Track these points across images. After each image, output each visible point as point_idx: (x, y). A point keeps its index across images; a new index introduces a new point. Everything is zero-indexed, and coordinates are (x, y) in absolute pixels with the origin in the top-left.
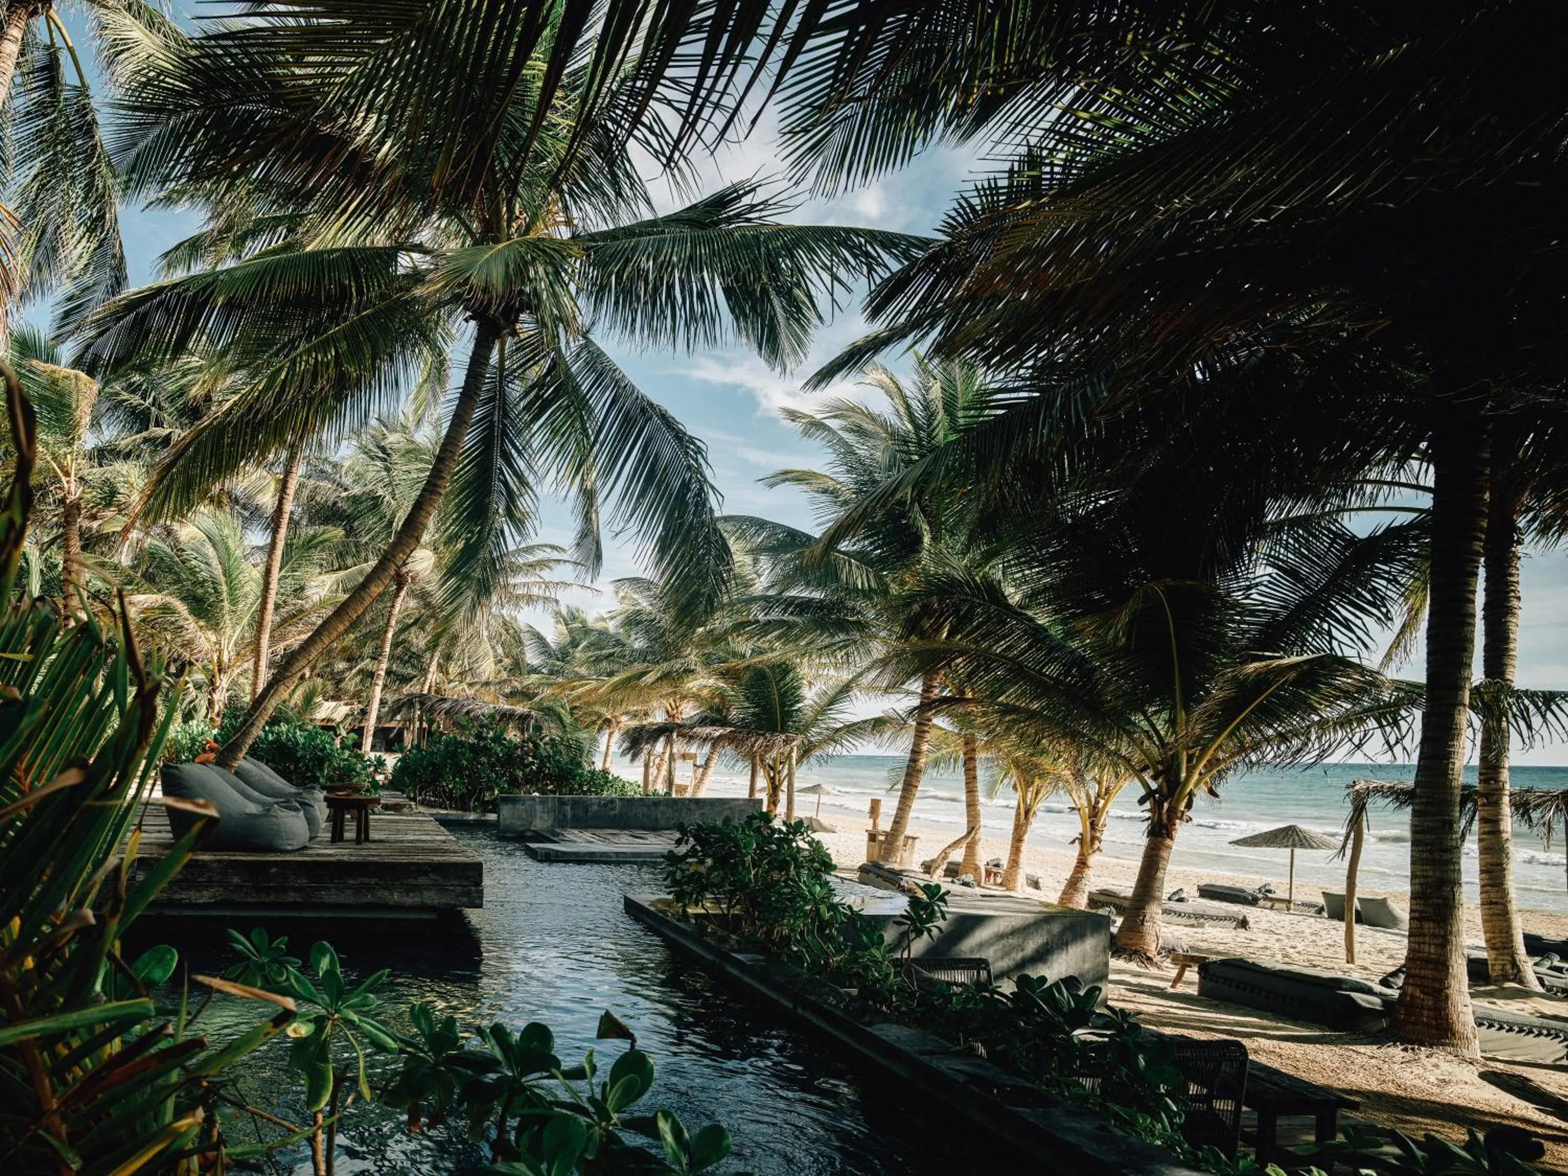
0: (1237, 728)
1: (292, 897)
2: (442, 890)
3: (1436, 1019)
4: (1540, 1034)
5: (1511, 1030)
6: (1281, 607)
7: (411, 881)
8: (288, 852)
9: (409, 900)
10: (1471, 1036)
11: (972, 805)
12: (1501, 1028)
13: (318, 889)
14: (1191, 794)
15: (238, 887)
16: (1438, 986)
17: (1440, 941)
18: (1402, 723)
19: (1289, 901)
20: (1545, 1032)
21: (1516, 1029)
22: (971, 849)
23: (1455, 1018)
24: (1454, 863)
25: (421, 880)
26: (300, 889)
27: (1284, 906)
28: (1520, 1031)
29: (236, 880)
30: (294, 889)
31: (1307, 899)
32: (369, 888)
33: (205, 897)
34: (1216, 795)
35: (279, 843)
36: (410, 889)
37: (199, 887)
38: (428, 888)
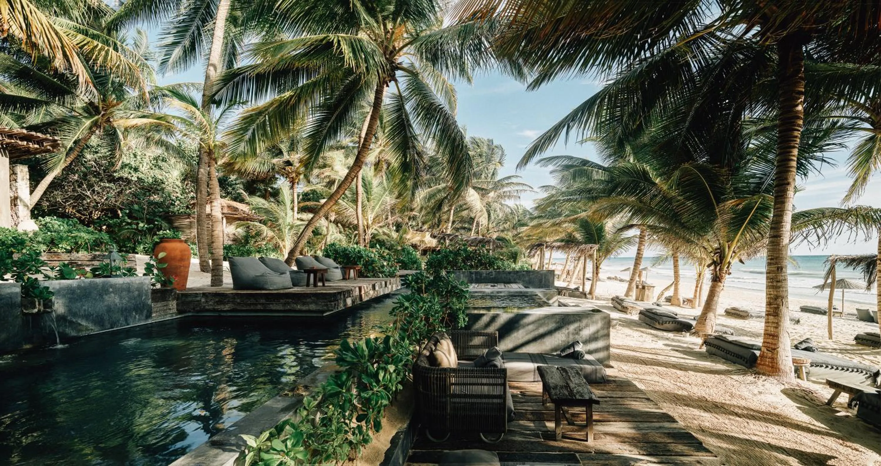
0: (743, 231)
1: (259, 307)
2: (316, 304)
3: (772, 363)
4: (853, 371)
5: (837, 369)
6: (762, 174)
7: (304, 301)
8: (270, 290)
9: (304, 308)
10: (788, 371)
11: (676, 272)
12: (832, 368)
13: (269, 304)
14: (729, 263)
15: (239, 304)
16: (773, 347)
17: (775, 325)
18: (824, 226)
19: (841, 313)
20: (855, 370)
21: (840, 368)
22: (676, 290)
23: (780, 362)
24: (783, 288)
25: (308, 300)
26: (263, 304)
27: (839, 315)
28: (843, 369)
29: (238, 301)
30: (260, 304)
31: (851, 312)
32: (288, 303)
33: (227, 307)
34: (743, 263)
35: (266, 286)
36: (304, 304)
37: (224, 304)
38: (311, 303)
